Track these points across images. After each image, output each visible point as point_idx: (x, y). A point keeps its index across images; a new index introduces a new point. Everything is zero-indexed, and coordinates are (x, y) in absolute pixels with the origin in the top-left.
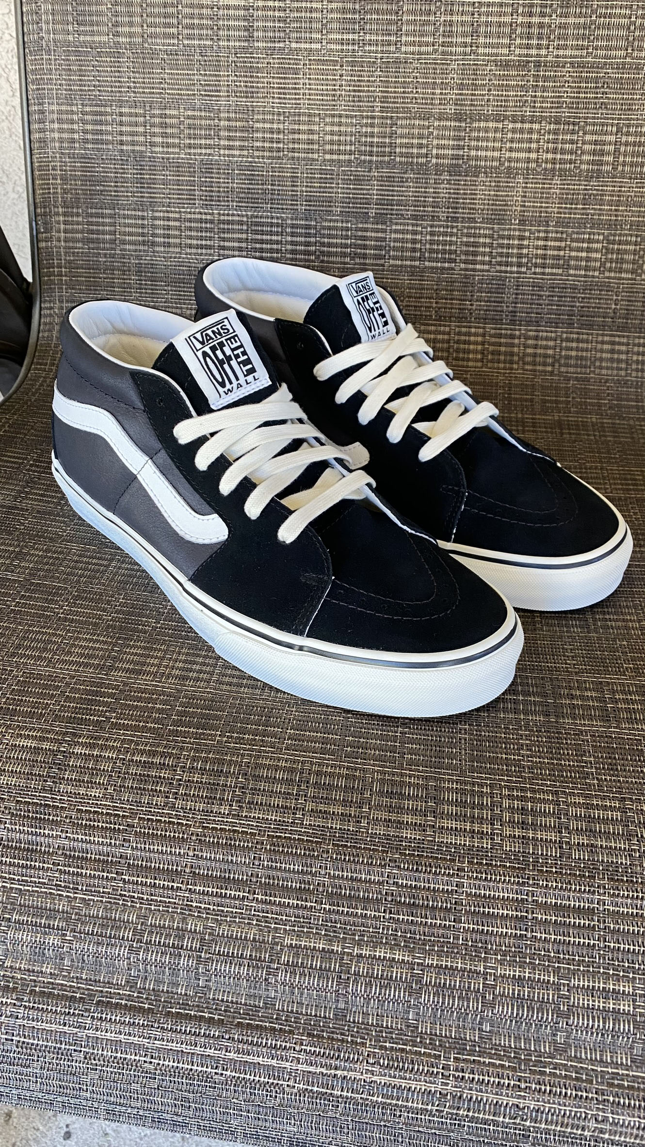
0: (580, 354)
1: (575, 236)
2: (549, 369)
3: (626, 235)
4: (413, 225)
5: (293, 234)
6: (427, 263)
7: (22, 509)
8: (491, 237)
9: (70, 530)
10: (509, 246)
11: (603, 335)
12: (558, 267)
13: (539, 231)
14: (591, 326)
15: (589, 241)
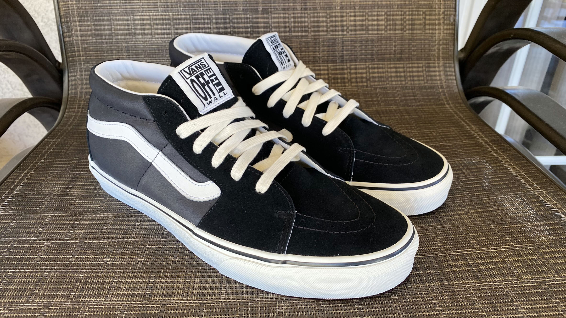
0: (380, 75)
1: (370, 13)
2: (365, 84)
3: (396, 11)
4: (283, 14)
5: (217, 23)
6: (293, 34)
7: (71, 196)
8: (326, 17)
9: (105, 205)
10: (336, 21)
11: (390, 64)
12: (363, 30)
13: (351, 12)
14: (383, 60)
15: (378, 15)
